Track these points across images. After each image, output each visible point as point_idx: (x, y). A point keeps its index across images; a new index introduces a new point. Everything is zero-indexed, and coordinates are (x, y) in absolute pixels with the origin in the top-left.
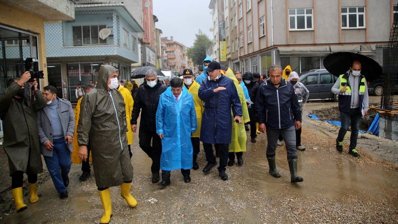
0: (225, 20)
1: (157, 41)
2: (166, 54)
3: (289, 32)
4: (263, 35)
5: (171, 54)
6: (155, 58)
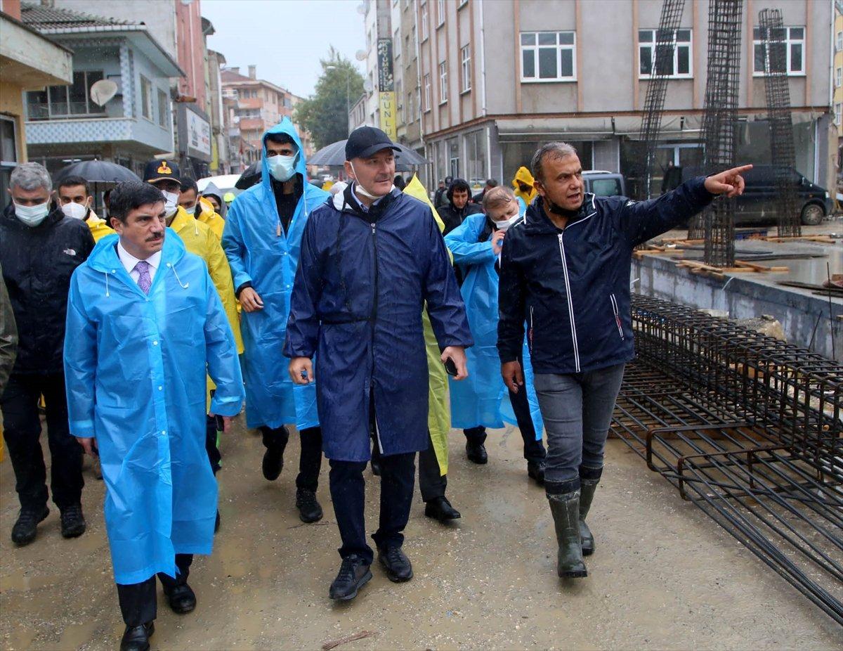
0: (393, 36)
1: (213, 85)
2: (237, 119)
3: (520, 85)
4: (467, 90)
5: (252, 117)
6: (208, 134)
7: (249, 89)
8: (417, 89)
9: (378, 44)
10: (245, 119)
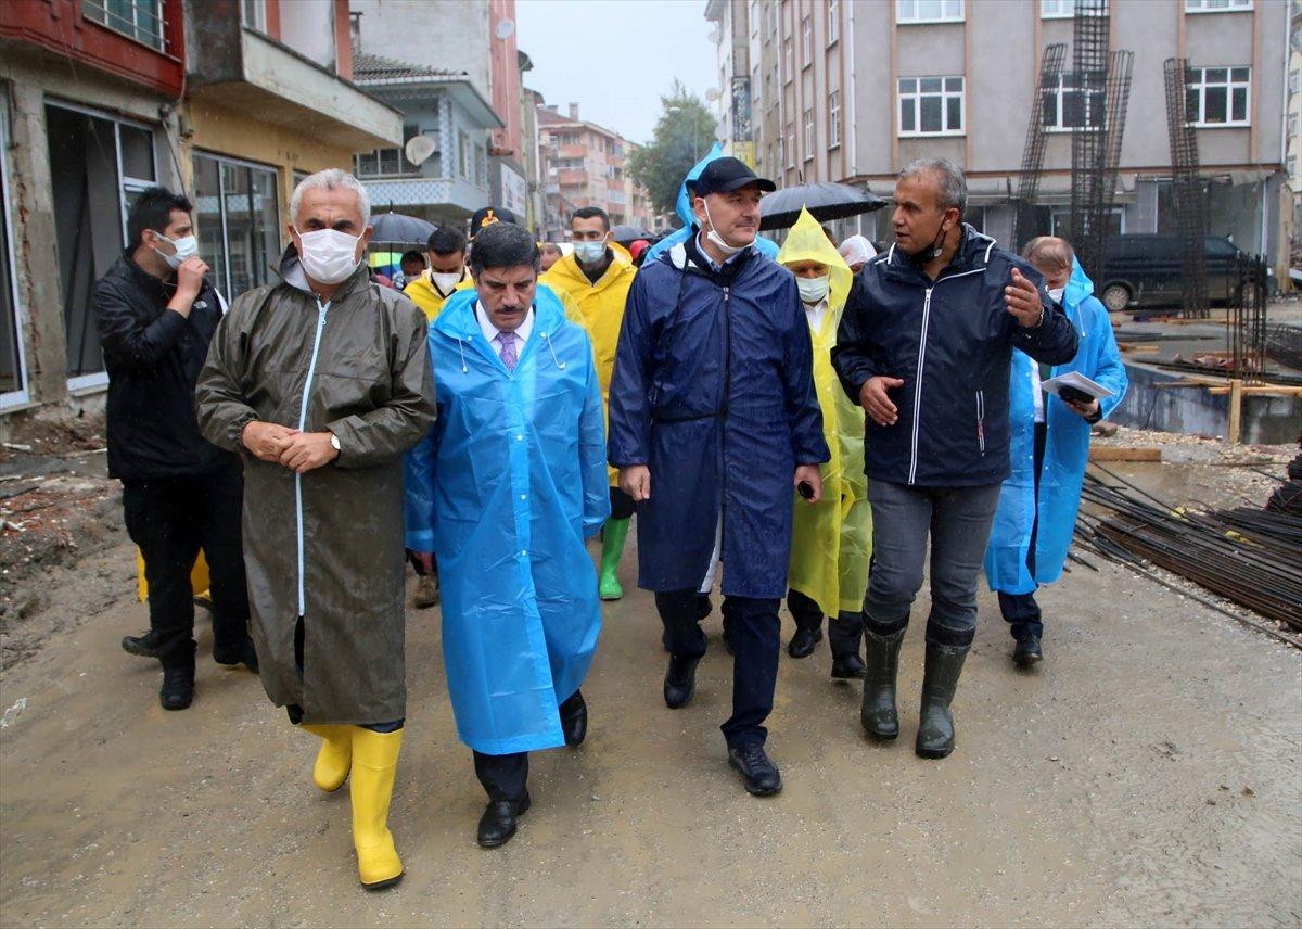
0: (751, 73)
1: (529, 131)
2: (553, 172)
3: (896, 141)
4: (836, 144)
5: (573, 168)
6: (523, 192)
7: (570, 132)
8: (779, 140)
9: (733, 84)
10: (564, 171)
